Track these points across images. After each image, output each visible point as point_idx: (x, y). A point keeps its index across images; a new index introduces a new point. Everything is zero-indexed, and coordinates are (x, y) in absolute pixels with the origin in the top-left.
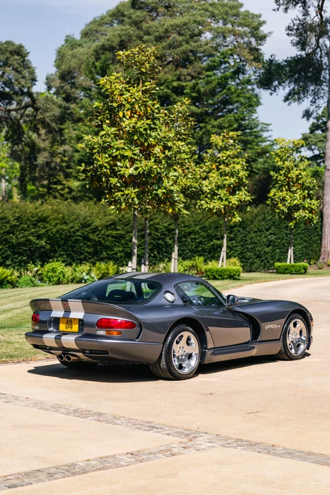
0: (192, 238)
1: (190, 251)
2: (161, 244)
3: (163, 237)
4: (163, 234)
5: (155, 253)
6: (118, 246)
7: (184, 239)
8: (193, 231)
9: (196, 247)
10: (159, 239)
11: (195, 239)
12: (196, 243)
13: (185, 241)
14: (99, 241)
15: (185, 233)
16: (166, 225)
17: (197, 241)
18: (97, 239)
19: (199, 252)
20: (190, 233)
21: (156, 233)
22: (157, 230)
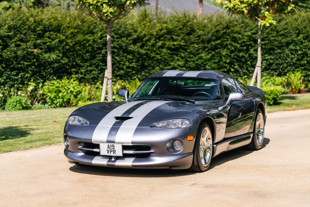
0: (292, 50)
1: (290, 65)
2: (243, 57)
3: (245, 48)
4: (243, 44)
5: (236, 67)
6: (178, 60)
7: (279, 51)
8: (293, 41)
9: (298, 60)
10: (240, 51)
11: (296, 51)
12: (298, 55)
13: (280, 53)
14: (147, 54)
15: (280, 43)
16: (249, 33)
17: (299, 52)
18: (143, 51)
19: (302, 65)
20: (288, 44)
21: (233, 43)
22: (235, 40)
